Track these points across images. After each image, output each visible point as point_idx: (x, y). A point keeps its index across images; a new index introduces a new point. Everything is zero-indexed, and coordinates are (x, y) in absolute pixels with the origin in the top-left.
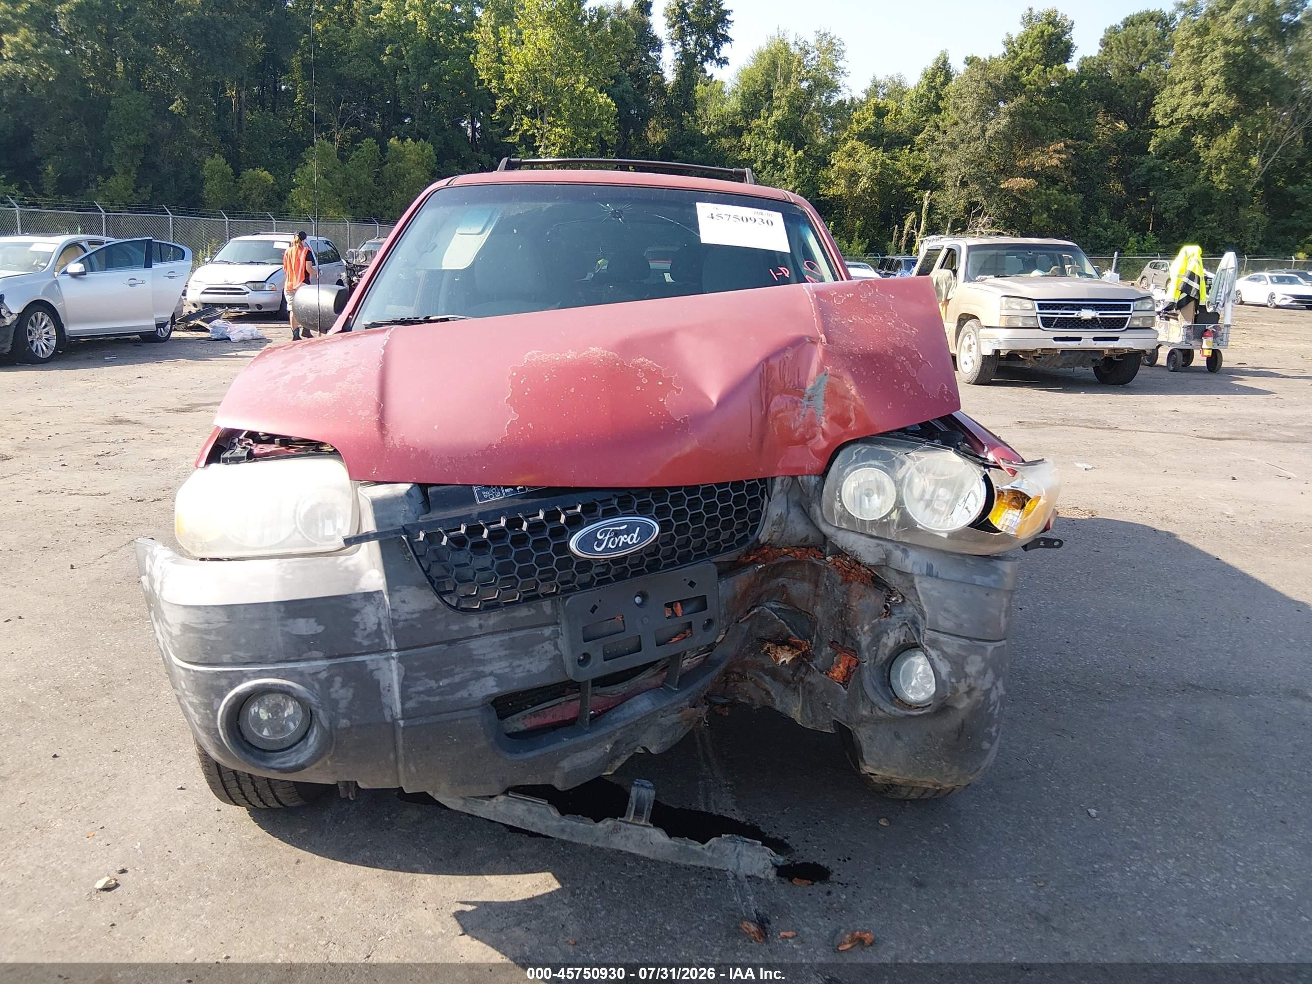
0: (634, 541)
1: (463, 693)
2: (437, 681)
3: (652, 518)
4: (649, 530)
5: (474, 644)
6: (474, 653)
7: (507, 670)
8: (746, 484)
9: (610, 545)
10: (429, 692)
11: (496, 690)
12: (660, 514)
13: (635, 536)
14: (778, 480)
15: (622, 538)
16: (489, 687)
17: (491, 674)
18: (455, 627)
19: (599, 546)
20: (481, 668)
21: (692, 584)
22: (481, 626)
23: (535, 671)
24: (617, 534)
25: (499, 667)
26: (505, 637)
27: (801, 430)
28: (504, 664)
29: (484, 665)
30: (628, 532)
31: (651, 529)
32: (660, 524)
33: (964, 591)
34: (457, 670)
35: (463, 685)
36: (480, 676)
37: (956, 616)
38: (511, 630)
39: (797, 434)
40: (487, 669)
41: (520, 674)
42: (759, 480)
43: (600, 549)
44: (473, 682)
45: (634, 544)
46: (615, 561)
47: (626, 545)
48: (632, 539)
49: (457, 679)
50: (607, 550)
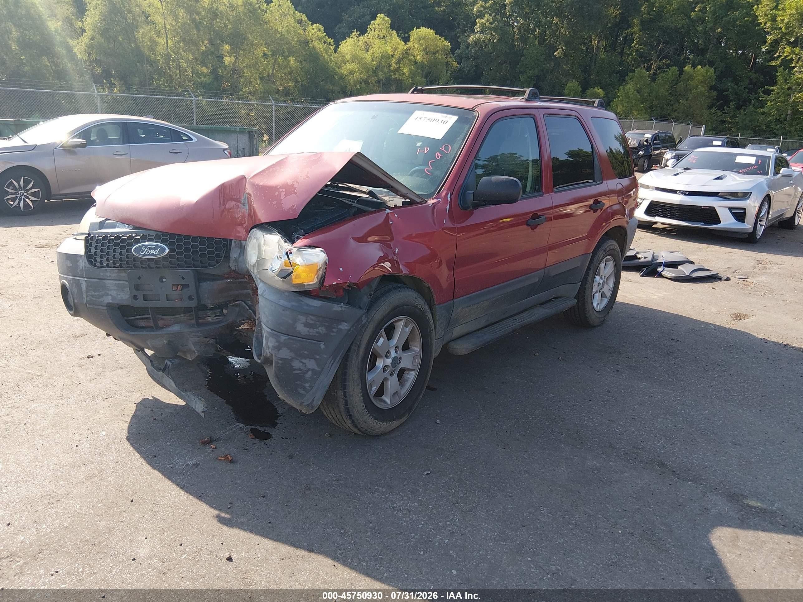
0: (157, 253)
1: (101, 300)
2: (95, 293)
3: (166, 245)
4: (164, 250)
5: (107, 282)
6: (107, 285)
7: (116, 295)
8: (215, 239)
9: (147, 253)
10: (92, 296)
11: (111, 302)
12: (170, 245)
13: (157, 251)
14: (233, 241)
15: (152, 251)
16: (108, 300)
17: (111, 295)
18: (102, 274)
19: (142, 252)
20: (108, 292)
21: (183, 278)
22: (110, 276)
23: (124, 298)
24: (150, 249)
25: (114, 293)
26: (117, 282)
27: (240, 218)
28: (115, 292)
29: (109, 291)
30: (154, 249)
31: (165, 250)
32: (170, 249)
33: (272, 306)
34: (101, 290)
35: (102, 296)
36: (107, 295)
37: (267, 317)
38: (119, 280)
39: (239, 221)
40: (110, 293)
41: (119, 298)
42: (223, 239)
43: (142, 254)
44: (105, 296)
45: (156, 255)
46: (149, 260)
47: (153, 254)
48: (156, 252)
49: (100, 293)
50: (145, 255)
